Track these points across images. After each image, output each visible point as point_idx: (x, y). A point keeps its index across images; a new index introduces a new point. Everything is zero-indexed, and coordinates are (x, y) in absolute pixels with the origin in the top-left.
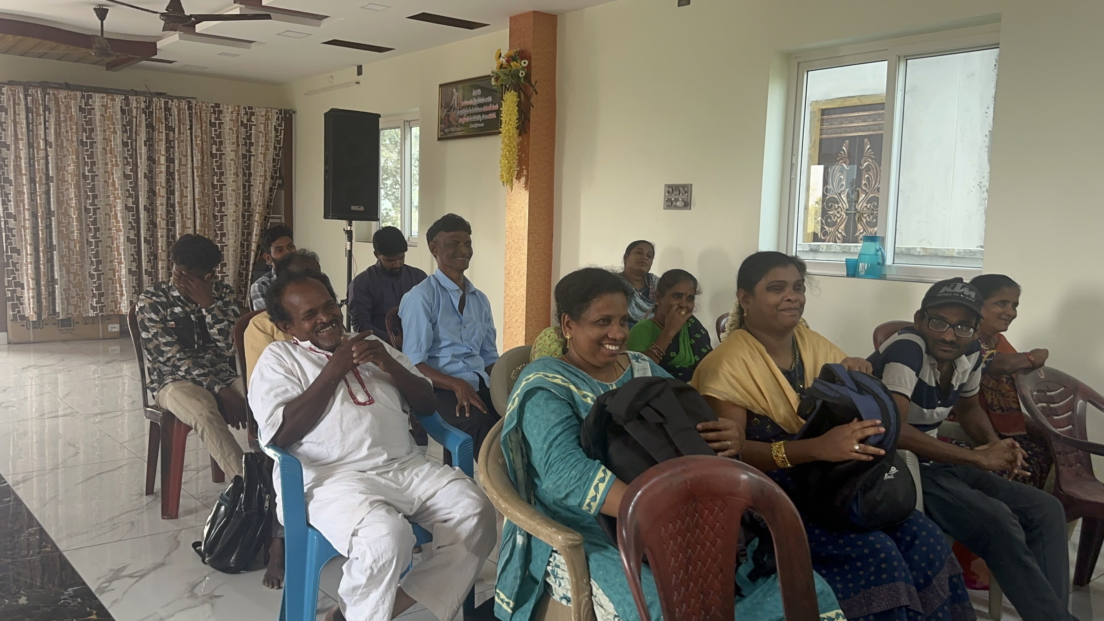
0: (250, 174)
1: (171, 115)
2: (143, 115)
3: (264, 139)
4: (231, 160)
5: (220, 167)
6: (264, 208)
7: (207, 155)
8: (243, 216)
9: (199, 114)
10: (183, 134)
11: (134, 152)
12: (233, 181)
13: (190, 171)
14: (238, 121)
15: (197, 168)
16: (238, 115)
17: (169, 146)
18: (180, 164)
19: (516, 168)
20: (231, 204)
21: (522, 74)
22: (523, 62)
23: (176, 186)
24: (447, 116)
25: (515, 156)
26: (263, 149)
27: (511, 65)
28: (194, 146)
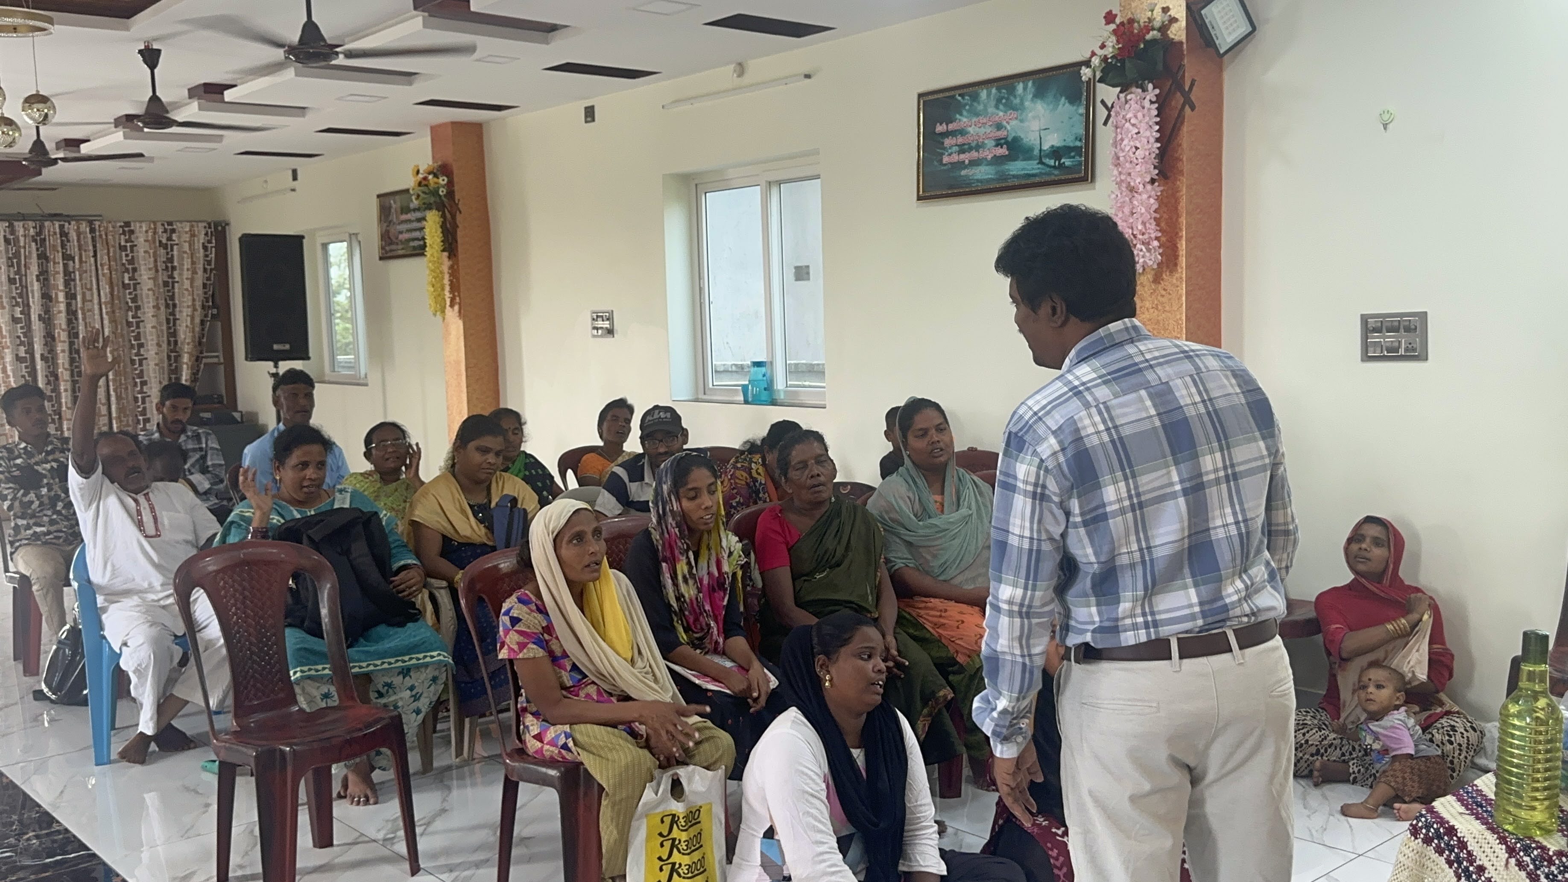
0: (175, 306)
1: (68, 241)
2: (33, 244)
3: (190, 260)
4: (149, 290)
5: (134, 300)
6: (195, 347)
7: (118, 285)
8: (169, 357)
9: (104, 237)
10: (86, 262)
11: (25, 290)
12: (153, 316)
13: (96, 307)
14: (154, 242)
15: (106, 303)
16: (155, 233)
17: (69, 280)
18: (84, 300)
19: (447, 295)
20: (152, 345)
21: (442, 192)
22: (441, 179)
23: (80, 328)
24: (387, 232)
25: (446, 281)
26: (190, 272)
27: (431, 182)
28: (100, 277)
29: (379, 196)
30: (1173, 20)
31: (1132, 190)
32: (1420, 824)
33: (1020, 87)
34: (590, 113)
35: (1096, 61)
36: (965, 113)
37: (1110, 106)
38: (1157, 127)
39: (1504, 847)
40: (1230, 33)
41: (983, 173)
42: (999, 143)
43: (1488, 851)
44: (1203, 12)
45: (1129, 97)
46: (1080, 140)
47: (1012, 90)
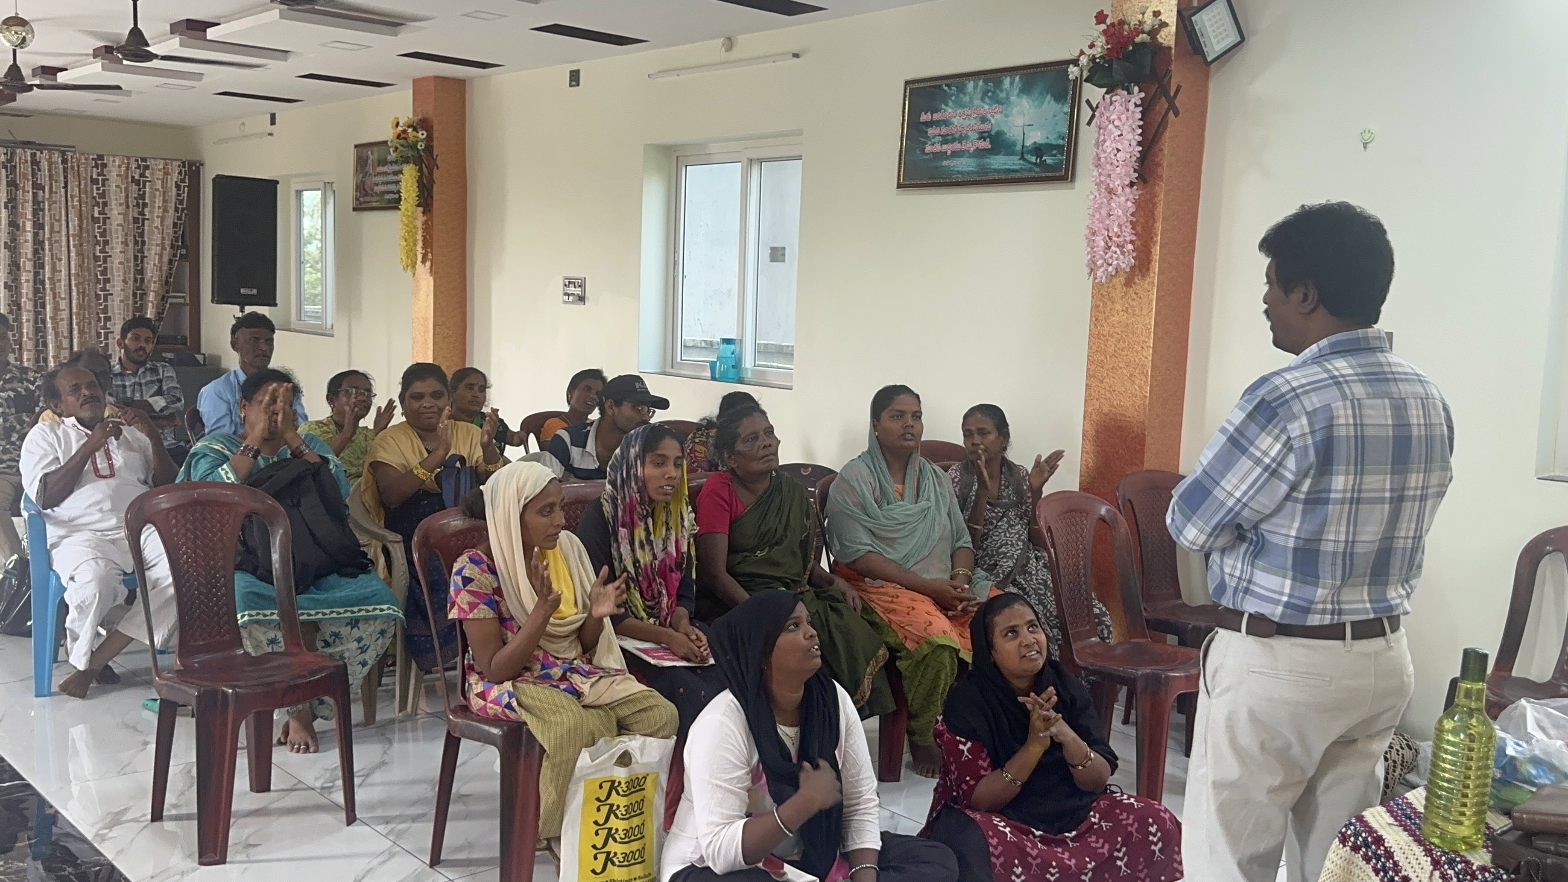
0: (143, 243)
1: (39, 170)
2: (3, 171)
3: (161, 198)
4: (118, 225)
5: (103, 234)
6: (162, 285)
7: (87, 218)
8: (135, 295)
9: (76, 168)
10: (56, 193)
12: (121, 252)
13: (64, 239)
14: (127, 177)
15: (73, 235)
16: (128, 168)
17: (37, 210)
18: (52, 231)
19: (420, 250)
20: (118, 281)
21: (421, 146)
22: (420, 133)
23: (46, 258)
24: (363, 182)
25: (419, 237)
26: (161, 210)
27: (410, 135)
28: (70, 209)
29: (356, 146)
30: (1164, 25)
31: (1111, 191)
32: (1349, 832)
33: (1007, 81)
34: (575, 78)
35: (1084, 60)
36: (950, 103)
37: (1095, 106)
38: (1140, 131)
39: (1429, 859)
40: (1218, 42)
41: (965, 165)
42: (982, 136)
43: (1414, 862)
44: (1193, 18)
45: (1114, 99)
46: (1063, 139)
47: (998, 84)
